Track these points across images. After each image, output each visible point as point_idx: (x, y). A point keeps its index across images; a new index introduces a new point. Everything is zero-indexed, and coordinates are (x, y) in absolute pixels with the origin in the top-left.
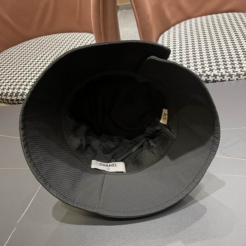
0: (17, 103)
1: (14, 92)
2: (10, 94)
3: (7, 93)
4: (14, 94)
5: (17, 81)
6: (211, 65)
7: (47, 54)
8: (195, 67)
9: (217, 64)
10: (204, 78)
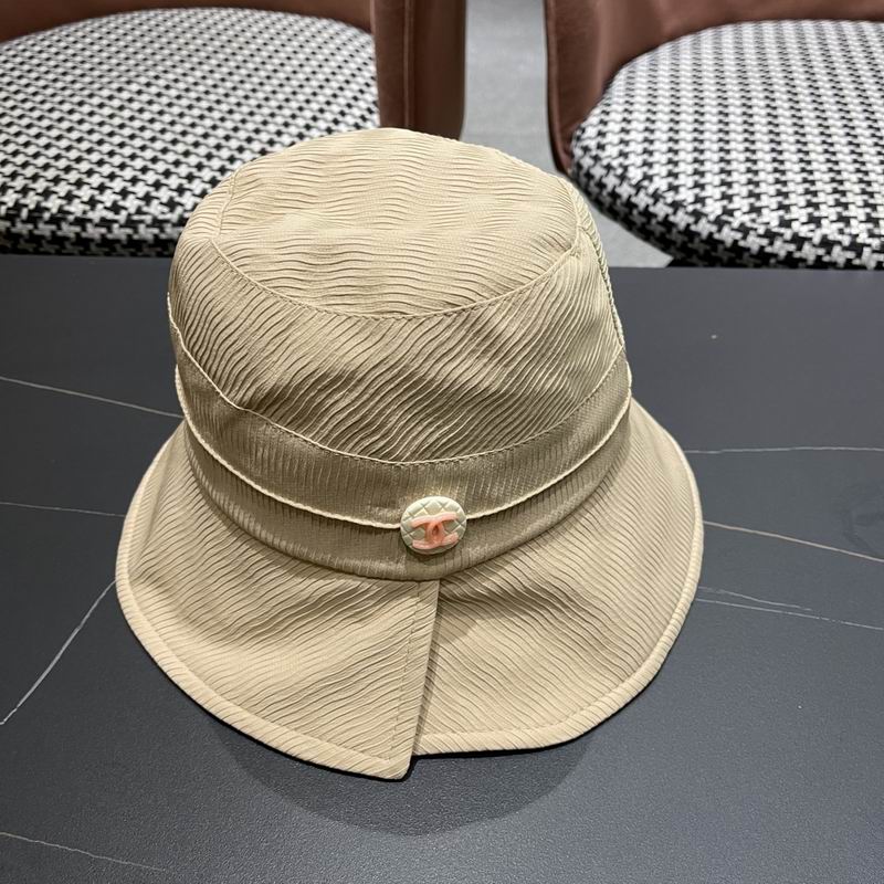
0: (31, 250)
1: (26, 206)
2: (9, 209)
5: (41, 161)
6: (815, 200)
7: (171, 76)
8: (752, 200)
9: (837, 200)
10: (782, 248)
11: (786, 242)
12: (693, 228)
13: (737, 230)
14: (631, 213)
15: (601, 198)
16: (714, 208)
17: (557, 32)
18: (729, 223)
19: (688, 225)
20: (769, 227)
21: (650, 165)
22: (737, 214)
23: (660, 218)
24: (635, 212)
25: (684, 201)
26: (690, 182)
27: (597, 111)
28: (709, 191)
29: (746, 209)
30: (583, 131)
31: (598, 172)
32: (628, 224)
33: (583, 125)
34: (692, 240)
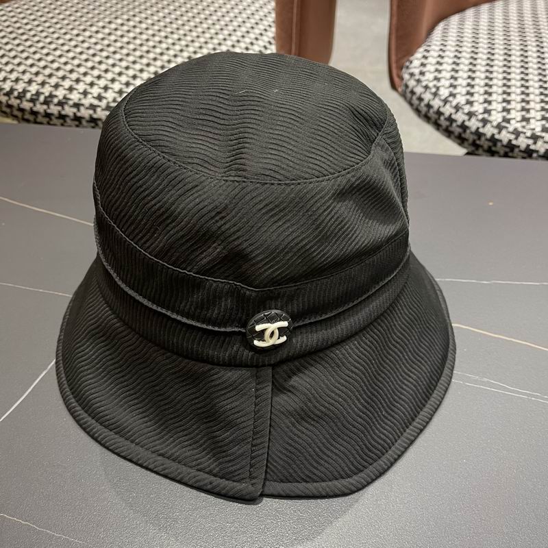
0: (45, 122)
1: (43, 93)
2: (32, 95)
3: (25, 91)
5: (55, 65)
7: (143, 15)
8: (524, 113)
10: (542, 146)
11: (545, 142)
12: (481, 130)
13: (512, 133)
14: (439, 118)
15: (419, 108)
16: (496, 118)
18: (506, 128)
19: (478, 128)
20: (534, 132)
21: (455, 87)
22: (512, 122)
23: (459, 123)
24: (442, 118)
25: (476, 111)
26: (481, 99)
27: (421, 50)
28: (494, 106)
29: (519, 119)
30: (411, 62)
31: (419, 90)
32: (437, 125)
33: (411, 58)
34: (479, 139)
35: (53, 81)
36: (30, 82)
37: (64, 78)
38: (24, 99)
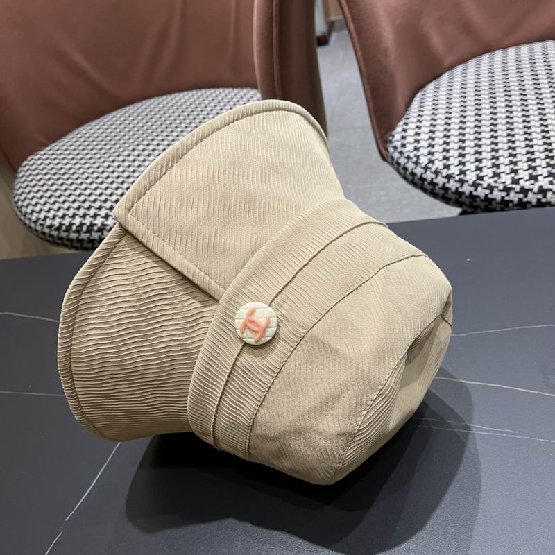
2: (77, 227)
3: (71, 225)
4: (85, 228)
5: (93, 198)
6: (534, 164)
7: (160, 138)
8: (494, 169)
9: (548, 163)
10: (514, 197)
11: (517, 193)
12: (460, 190)
13: (486, 189)
14: (423, 184)
15: (407, 176)
16: (471, 177)
17: (369, 83)
18: (481, 185)
19: (457, 188)
20: (505, 184)
21: (432, 154)
22: (485, 178)
23: (440, 185)
24: (426, 183)
25: (453, 174)
26: (456, 162)
27: (401, 123)
28: (468, 166)
29: (491, 175)
30: (393, 136)
31: (403, 161)
32: (424, 190)
33: (393, 133)
34: (461, 197)
35: (92, 212)
36: (74, 216)
37: (100, 208)
38: (71, 231)
